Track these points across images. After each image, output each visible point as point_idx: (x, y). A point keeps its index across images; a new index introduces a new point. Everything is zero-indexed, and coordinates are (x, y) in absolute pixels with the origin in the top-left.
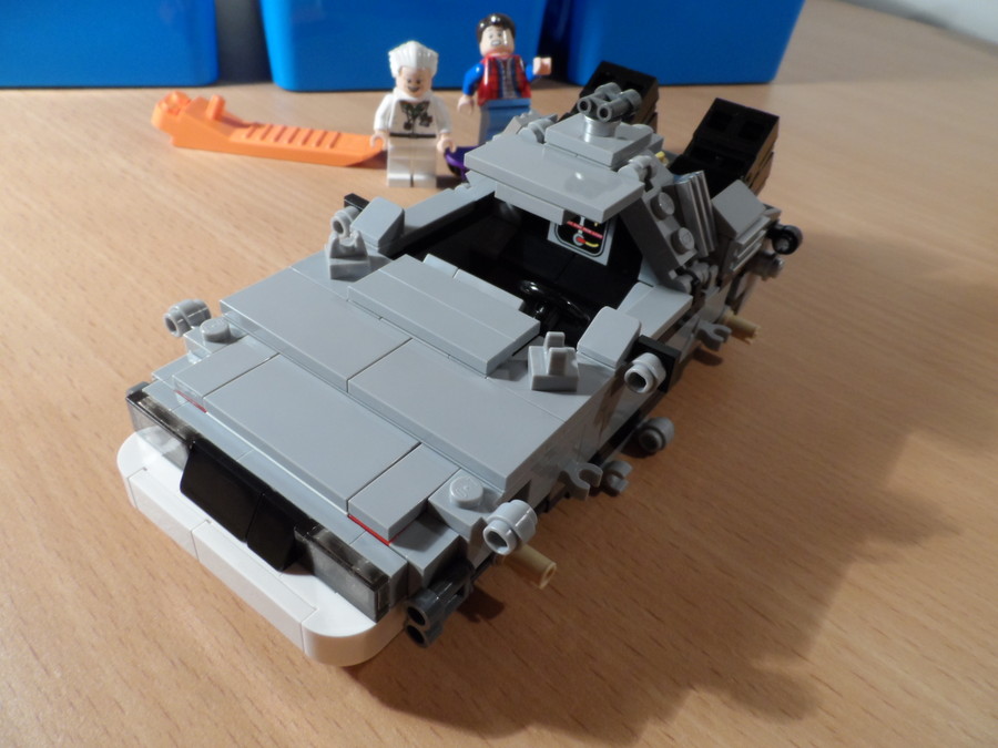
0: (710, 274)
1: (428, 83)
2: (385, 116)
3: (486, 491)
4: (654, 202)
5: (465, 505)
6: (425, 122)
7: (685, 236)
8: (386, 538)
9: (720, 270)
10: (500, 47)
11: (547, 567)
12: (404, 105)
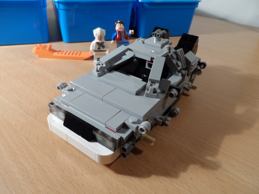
0: (186, 72)
1: (103, 38)
2: (93, 46)
3: (138, 120)
4: (172, 55)
5: (134, 123)
6: (103, 47)
7: (179, 63)
8: (115, 131)
9: (188, 72)
10: (120, 28)
11: (153, 140)
12: (97, 43)
